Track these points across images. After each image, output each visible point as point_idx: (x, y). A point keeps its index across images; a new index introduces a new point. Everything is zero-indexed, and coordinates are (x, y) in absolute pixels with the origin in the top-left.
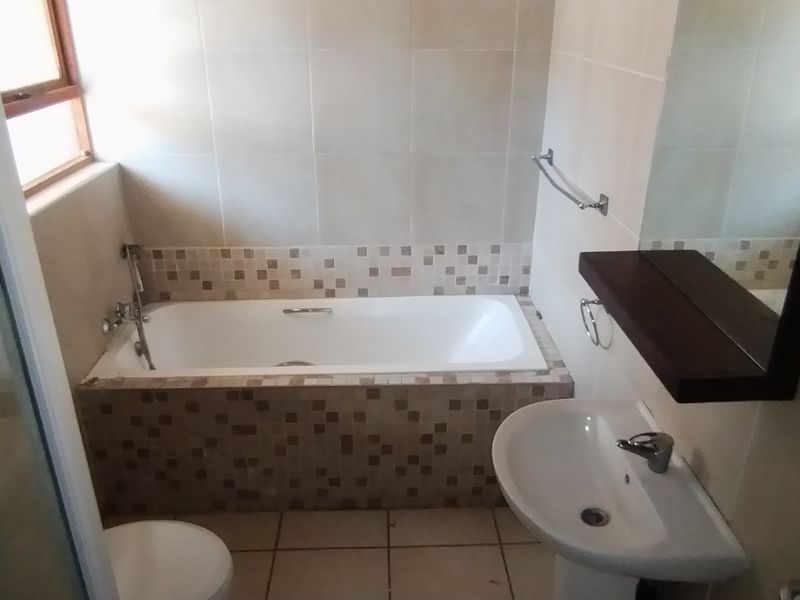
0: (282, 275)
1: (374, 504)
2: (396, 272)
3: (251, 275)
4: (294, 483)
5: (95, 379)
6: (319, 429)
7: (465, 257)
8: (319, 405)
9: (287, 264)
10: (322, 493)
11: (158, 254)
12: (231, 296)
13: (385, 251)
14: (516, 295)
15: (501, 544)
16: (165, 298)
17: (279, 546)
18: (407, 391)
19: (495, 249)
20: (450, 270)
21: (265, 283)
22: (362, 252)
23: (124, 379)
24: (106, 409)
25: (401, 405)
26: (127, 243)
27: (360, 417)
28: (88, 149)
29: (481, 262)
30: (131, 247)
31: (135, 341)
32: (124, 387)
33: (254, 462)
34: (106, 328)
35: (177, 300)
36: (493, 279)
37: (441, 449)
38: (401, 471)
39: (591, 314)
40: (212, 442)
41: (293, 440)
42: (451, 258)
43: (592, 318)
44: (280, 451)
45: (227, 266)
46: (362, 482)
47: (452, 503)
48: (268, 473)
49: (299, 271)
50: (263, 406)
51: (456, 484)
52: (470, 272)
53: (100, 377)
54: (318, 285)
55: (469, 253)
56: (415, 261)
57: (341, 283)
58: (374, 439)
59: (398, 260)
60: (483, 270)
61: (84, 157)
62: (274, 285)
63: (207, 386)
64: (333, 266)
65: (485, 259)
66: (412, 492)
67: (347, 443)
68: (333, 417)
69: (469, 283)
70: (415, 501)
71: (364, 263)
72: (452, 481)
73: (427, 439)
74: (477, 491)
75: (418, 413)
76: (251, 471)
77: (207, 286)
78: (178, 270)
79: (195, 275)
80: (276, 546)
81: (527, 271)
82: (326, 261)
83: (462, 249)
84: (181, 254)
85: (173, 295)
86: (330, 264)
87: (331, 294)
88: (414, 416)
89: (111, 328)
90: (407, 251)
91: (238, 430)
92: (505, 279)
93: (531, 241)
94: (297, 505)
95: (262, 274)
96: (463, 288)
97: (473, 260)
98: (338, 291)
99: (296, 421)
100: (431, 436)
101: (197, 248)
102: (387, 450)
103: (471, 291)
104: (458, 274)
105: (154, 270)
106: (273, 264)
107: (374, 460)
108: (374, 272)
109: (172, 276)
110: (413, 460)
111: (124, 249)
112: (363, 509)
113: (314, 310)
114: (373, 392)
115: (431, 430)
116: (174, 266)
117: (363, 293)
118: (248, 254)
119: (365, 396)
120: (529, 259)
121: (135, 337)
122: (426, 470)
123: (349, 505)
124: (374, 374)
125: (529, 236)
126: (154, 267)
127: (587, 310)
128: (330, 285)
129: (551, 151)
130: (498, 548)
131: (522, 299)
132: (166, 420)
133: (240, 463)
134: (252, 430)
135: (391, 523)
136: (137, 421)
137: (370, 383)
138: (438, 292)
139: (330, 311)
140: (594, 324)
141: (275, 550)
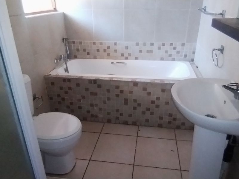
0: (111, 51)
1: (134, 124)
2: (148, 52)
3: (101, 51)
4: (109, 114)
5: (51, 74)
6: (117, 96)
7: (172, 47)
8: (117, 87)
9: (113, 48)
10: (117, 118)
11: (74, 43)
12: (95, 58)
13: (145, 44)
14: (189, 61)
15: (176, 140)
16: (76, 57)
17: (102, 132)
18: (147, 84)
19: (183, 45)
20: (167, 52)
21: (106, 54)
22: (137, 44)
23: (58, 75)
24: (53, 84)
25: (145, 89)
26: (65, 38)
27: (131, 92)
28: (55, 7)
29: (177, 49)
30: (65, 39)
31: (64, 67)
32: (58, 77)
33: (96, 105)
34: (55, 61)
35: (79, 58)
36: (181, 56)
37: (158, 106)
38: (144, 113)
39: (216, 54)
40: (84, 97)
41: (109, 99)
42: (167, 47)
43: (216, 56)
44: (105, 102)
45: (95, 47)
46: (130, 115)
47: (160, 126)
48: (100, 109)
49: (116, 50)
50: (99, 86)
51: (162, 119)
52: (174, 52)
53: (52, 74)
54: (122, 55)
55: (174, 46)
56: (155, 48)
57: (130, 55)
58: (135, 101)
59: (149, 47)
60: (178, 52)
61: (53, 9)
62: (109, 55)
63: (83, 78)
64: (127, 49)
65: (179, 48)
66: (147, 121)
67: (126, 101)
68: (122, 92)
69: (173, 57)
70: (148, 124)
71: (138, 48)
72: (161, 118)
73: (153, 102)
74: (170, 123)
75: (150, 92)
76: (95, 108)
77: (88, 54)
78: (79, 48)
79: (85, 50)
80: (101, 132)
81: (194, 53)
82: (125, 47)
83: (171, 44)
84: (81, 43)
85: (78, 56)
86: (126, 48)
87: (126, 58)
88: (149, 94)
89: (57, 61)
90: (152, 44)
91: (92, 94)
92: (186, 56)
93: (196, 42)
94: (109, 121)
95: (105, 51)
96: (170, 58)
97: (175, 48)
98: (129, 57)
99: (110, 92)
100: (154, 101)
101: (86, 41)
102: (139, 105)
103: (174, 59)
104: (169, 53)
105: (73, 48)
106: (108, 47)
107: (135, 108)
108: (141, 51)
109: (78, 50)
110: (148, 109)
111: (63, 39)
112: (130, 125)
113: (121, 63)
114: (136, 84)
115: (155, 99)
116: (78, 47)
117: (137, 58)
118: (101, 43)
119: (133, 85)
120: (195, 49)
121: (65, 66)
122: (152, 113)
123: (126, 123)
124: (136, 79)
125: (195, 41)
126: (73, 46)
127: (215, 53)
128: (126, 55)
129: (205, 7)
130: (175, 141)
131: (192, 63)
132: (70, 89)
133: (92, 105)
134: (96, 94)
135: (139, 130)
136: (61, 88)
137: (135, 81)
138: (162, 59)
139: (125, 64)
140: (217, 59)
141: (101, 133)
